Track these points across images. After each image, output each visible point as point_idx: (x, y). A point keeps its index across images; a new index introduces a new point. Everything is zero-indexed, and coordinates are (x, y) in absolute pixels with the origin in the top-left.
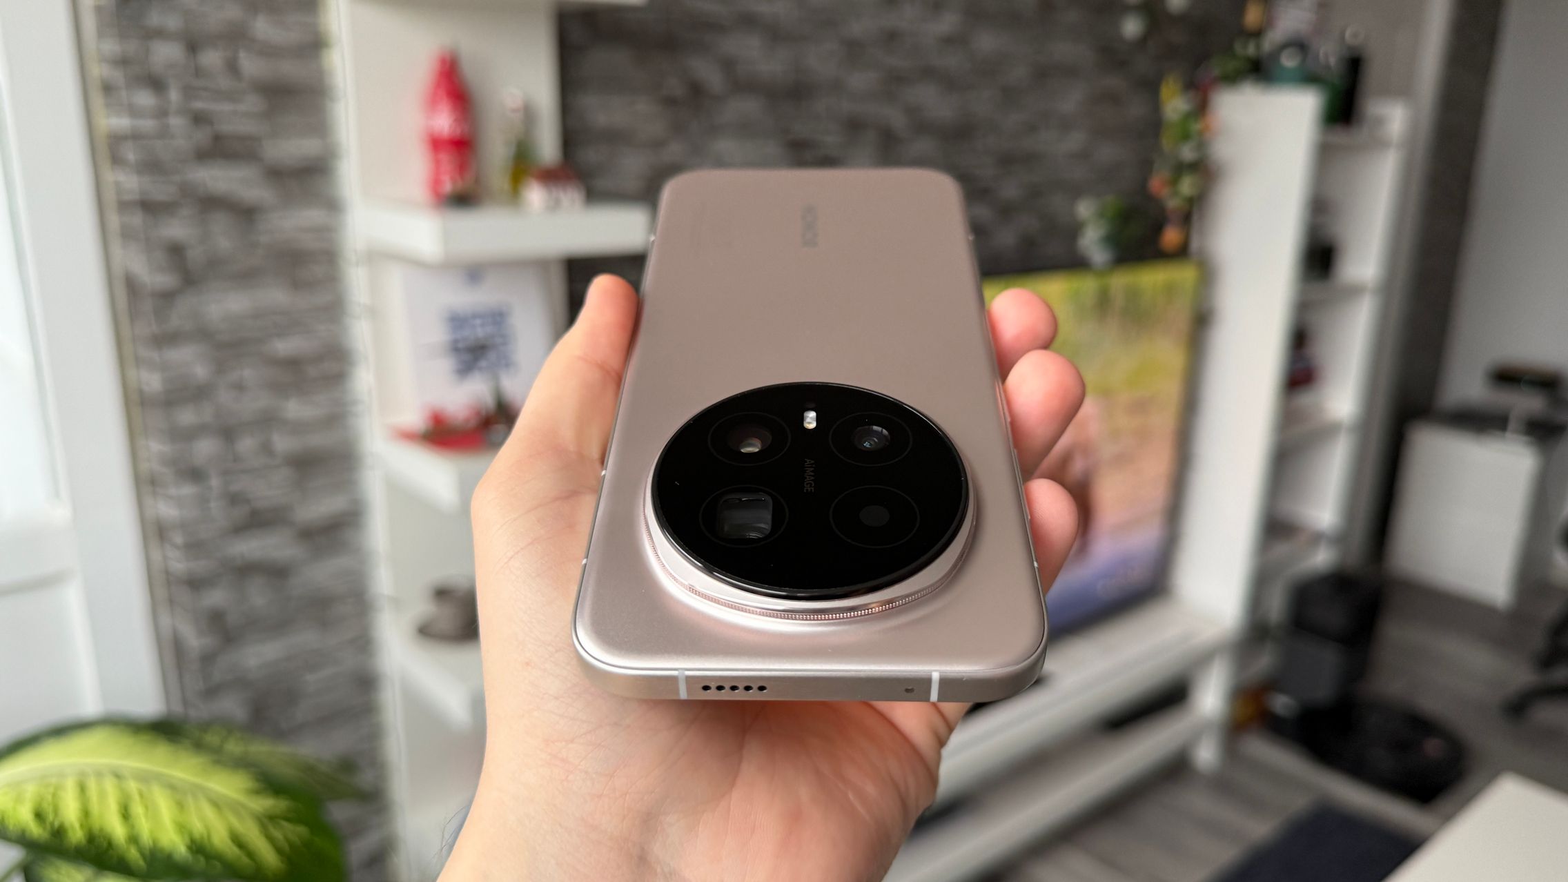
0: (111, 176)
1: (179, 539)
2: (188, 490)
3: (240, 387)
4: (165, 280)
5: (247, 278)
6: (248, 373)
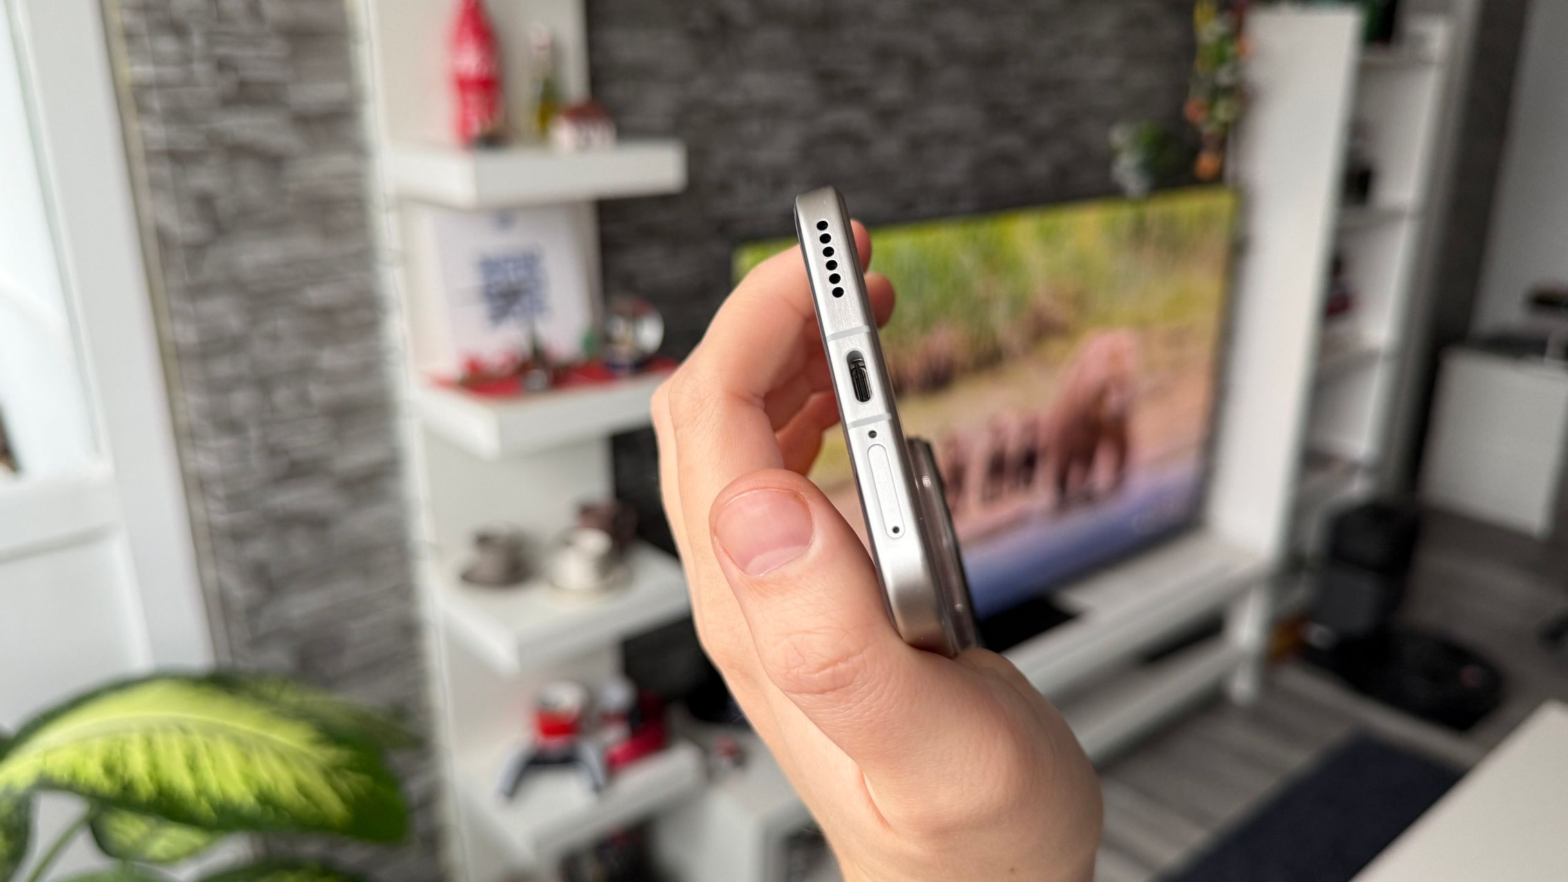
0: (135, 126)
1: (220, 491)
2: (226, 442)
3: (274, 338)
4: (195, 231)
6: (282, 323)
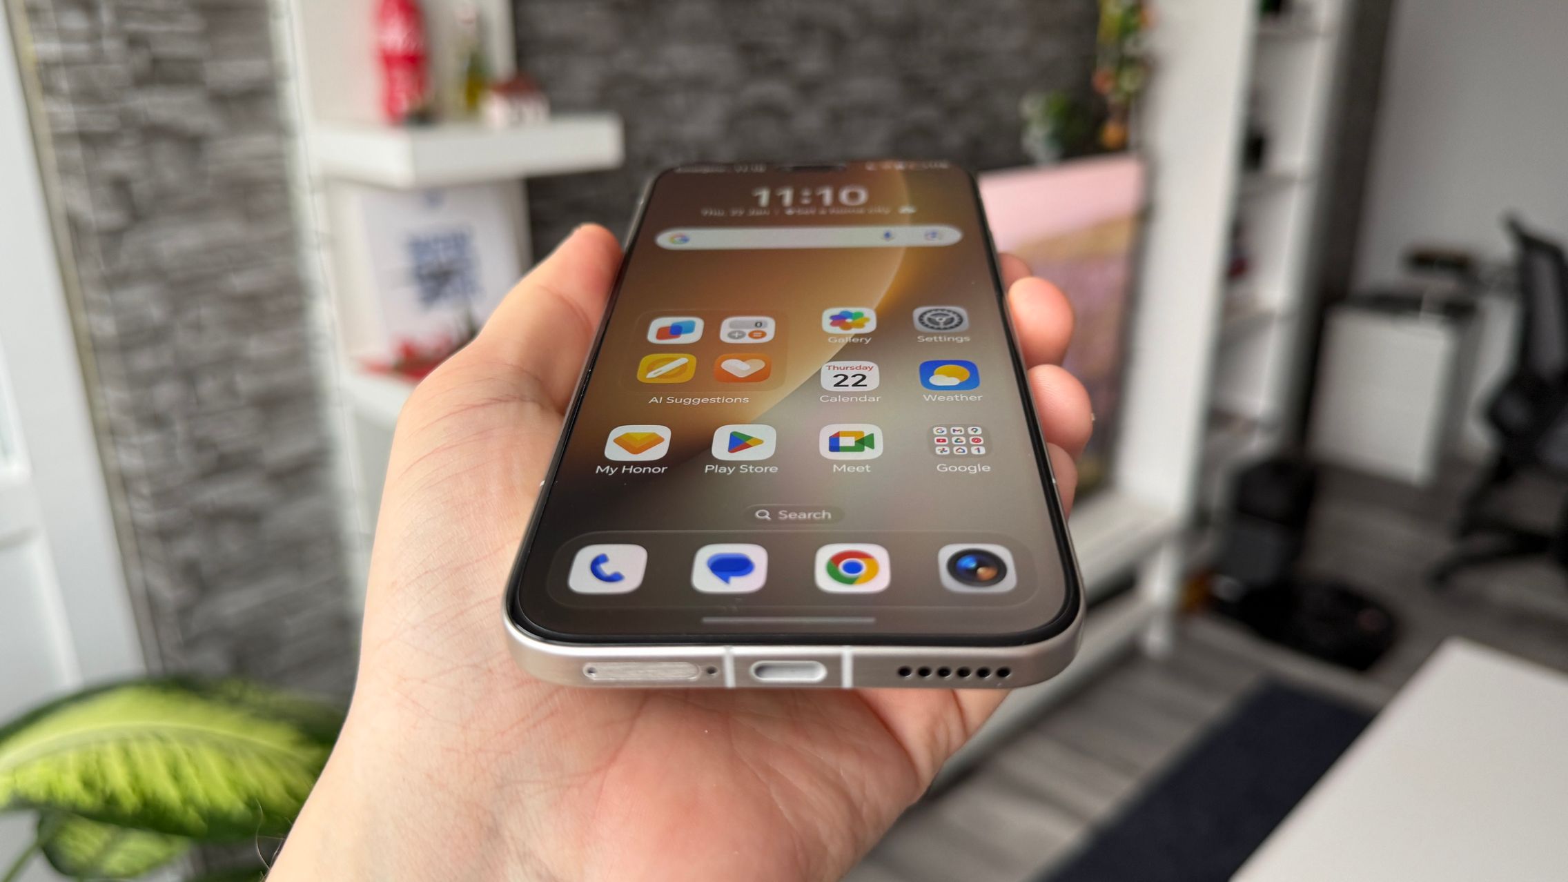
0: (45, 107)
1: (145, 490)
2: (151, 438)
3: (198, 327)
4: (111, 217)
5: (197, 211)
6: (206, 312)
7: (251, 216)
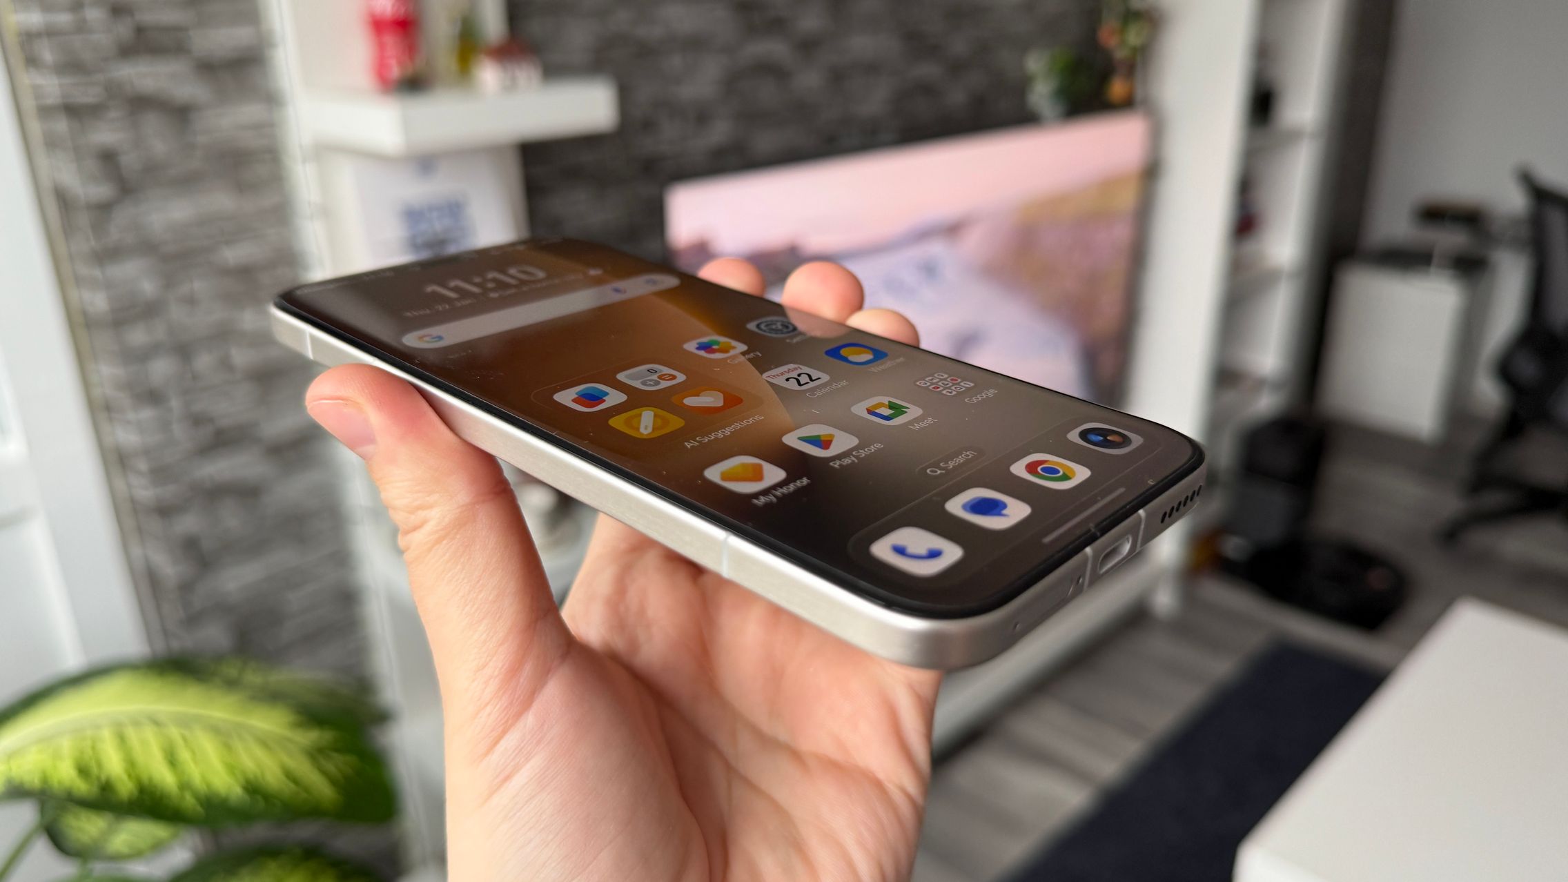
0: (28, 79)
1: (143, 466)
2: (147, 414)
4: (101, 191)
5: (187, 183)
6: (199, 286)
7: (242, 187)
